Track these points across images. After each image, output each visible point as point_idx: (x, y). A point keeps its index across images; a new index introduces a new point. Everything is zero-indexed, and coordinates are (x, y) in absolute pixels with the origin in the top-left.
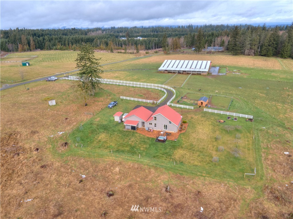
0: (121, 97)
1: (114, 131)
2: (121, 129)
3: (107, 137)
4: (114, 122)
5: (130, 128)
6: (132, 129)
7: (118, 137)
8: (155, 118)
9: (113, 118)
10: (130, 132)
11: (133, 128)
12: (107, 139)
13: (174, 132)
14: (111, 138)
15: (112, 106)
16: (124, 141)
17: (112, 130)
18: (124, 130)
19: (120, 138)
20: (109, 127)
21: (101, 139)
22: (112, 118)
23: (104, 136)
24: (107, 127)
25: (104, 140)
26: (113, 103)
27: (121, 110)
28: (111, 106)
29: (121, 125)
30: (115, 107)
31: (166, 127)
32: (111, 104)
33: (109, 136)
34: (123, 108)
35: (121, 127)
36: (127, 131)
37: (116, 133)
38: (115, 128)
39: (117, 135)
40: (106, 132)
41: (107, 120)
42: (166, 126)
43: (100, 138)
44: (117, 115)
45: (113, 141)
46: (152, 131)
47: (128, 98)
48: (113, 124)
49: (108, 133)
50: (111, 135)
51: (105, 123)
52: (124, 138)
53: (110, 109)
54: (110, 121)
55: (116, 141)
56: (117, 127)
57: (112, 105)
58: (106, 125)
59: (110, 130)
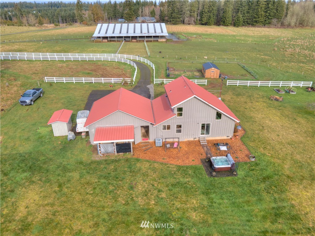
0: (46, 79)
1: (65, 170)
2: (85, 157)
3: (50, 201)
4: (53, 139)
5: (113, 149)
6: (118, 152)
7: (89, 190)
8: (180, 109)
9: (48, 129)
10: (116, 161)
11: (123, 148)
12: (52, 205)
13: (225, 138)
14: (63, 199)
15: (32, 100)
16: (115, 198)
17: (59, 167)
18: (97, 159)
19: (97, 191)
20: (42, 158)
21: (29, 214)
22: (43, 131)
23: (37, 198)
24: (37, 160)
25: (41, 215)
26: (33, 91)
27: (60, 105)
28: (28, 101)
29: (80, 145)
30: (39, 101)
31: (206, 128)
32: (28, 95)
33: (55, 192)
34: (62, 101)
35: (82, 151)
36: (106, 161)
37: (76, 175)
38: (64, 157)
39: (83, 181)
40: (40, 180)
41: (28, 139)
42: (208, 126)
43: (22, 211)
44: (60, 120)
45: (78, 211)
46: (175, 146)
47: (64, 80)
48: (55, 148)
49: (48, 181)
50: (60, 186)
51: (25, 148)
52: (111, 188)
53: (27, 107)
54: (40, 139)
55: (90, 205)
56: (69, 154)
57: (31, 98)
58: (31, 153)
59: (52, 167)
